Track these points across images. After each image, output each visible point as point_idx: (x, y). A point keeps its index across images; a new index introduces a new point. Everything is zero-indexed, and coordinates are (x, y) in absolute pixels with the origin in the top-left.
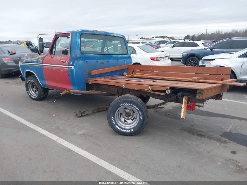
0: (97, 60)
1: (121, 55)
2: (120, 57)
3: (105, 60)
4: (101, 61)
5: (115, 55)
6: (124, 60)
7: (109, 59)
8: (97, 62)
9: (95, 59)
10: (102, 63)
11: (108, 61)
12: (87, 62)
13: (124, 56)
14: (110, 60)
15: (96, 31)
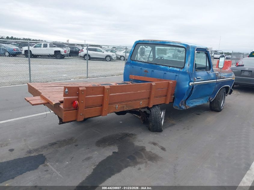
0: (142, 68)
1: (171, 68)
2: (170, 70)
3: (150, 69)
4: (146, 69)
5: (163, 66)
6: (175, 74)
7: (155, 69)
8: (141, 69)
9: (141, 67)
10: (146, 71)
11: (153, 71)
12: (133, 67)
13: (175, 69)
14: (155, 71)
15: (151, 41)
